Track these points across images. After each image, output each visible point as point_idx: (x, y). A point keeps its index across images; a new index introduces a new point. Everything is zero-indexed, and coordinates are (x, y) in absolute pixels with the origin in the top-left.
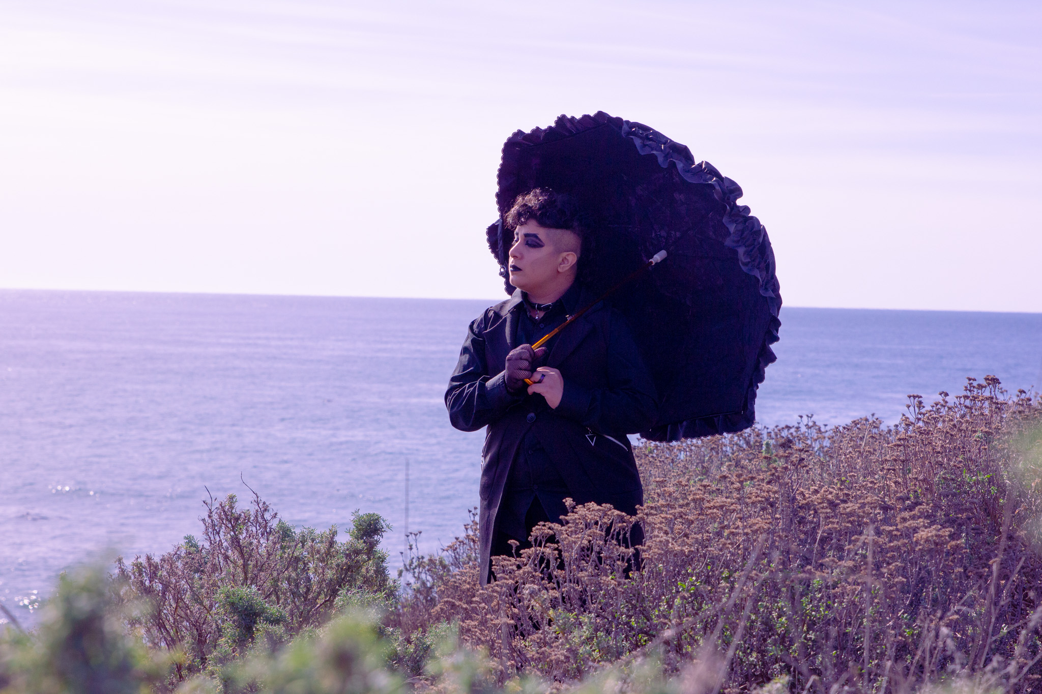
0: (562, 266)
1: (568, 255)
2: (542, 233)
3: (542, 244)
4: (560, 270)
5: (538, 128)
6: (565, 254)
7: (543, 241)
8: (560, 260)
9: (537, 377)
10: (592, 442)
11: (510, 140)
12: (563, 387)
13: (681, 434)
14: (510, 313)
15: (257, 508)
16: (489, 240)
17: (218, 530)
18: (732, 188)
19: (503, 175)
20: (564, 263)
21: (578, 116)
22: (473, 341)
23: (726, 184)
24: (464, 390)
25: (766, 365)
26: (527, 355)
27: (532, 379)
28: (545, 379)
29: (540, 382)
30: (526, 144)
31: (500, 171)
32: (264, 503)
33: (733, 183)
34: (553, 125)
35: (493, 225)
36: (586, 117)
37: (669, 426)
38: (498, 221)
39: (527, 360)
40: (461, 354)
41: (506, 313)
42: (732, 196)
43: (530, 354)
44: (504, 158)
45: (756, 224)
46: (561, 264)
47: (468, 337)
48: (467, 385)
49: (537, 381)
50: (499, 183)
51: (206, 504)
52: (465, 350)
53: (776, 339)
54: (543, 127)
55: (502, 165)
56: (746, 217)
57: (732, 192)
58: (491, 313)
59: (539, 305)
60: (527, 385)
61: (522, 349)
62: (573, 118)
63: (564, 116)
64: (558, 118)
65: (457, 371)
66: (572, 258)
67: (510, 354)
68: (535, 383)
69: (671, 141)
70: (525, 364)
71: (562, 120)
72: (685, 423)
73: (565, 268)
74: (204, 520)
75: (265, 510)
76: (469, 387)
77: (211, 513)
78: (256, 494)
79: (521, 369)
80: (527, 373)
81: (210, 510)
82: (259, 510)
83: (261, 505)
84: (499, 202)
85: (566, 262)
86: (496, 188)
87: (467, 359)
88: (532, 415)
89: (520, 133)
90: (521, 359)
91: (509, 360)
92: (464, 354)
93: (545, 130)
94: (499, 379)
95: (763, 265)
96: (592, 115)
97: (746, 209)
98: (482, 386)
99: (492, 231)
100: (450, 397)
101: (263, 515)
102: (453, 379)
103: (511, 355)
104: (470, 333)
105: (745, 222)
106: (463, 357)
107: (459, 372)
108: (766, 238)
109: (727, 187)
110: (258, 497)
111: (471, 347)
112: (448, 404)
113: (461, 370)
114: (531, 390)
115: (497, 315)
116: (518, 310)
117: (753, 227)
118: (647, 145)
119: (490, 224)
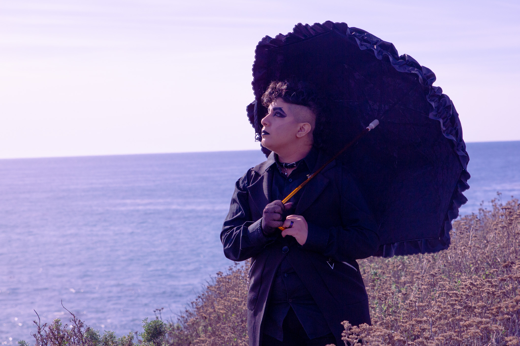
0: (300, 133)
1: (304, 125)
2: (285, 107)
3: (285, 115)
4: (298, 136)
5: (281, 34)
6: (302, 124)
7: (286, 113)
8: (299, 128)
9: (287, 224)
10: (332, 267)
11: (260, 43)
12: (307, 228)
13: (393, 254)
14: (267, 172)
15: (74, 325)
16: (249, 115)
17: (46, 342)
18: (429, 74)
19: (256, 69)
20: (302, 131)
21: (311, 24)
22: (239, 195)
23: (424, 72)
24: (232, 232)
25: (460, 206)
26: (279, 209)
27: (284, 226)
28: (294, 225)
29: (290, 227)
30: (273, 46)
31: (254, 66)
32: (79, 321)
33: (429, 70)
34: (292, 31)
35: (251, 104)
36: (317, 25)
37: (385, 246)
38: (254, 101)
39: (279, 213)
40: (231, 203)
41: (264, 172)
42: (429, 81)
43: (282, 209)
44: (256, 57)
45: (448, 101)
46: (299, 131)
47: (235, 191)
48: (235, 228)
49: (287, 227)
50: (254, 75)
51: (36, 323)
52: (234, 201)
53: (467, 187)
54: (285, 33)
55: (255, 62)
56: (439, 96)
57: (428, 77)
58: (253, 173)
59: (286, 164)
60: (281, 231)
61: (275, 204)
62: (307, 25)
63: (300, 25)
64: (296, 26)
65: (229, 217)
66: (308, 128)
67: (266, 207)
68: (286, 228)
69: (381, 40)
70: (278, 216)
71: (299, 28)
72: (396, 244)
73: (303, 134)
74: (35, 335)
75: (81, 326)
76: (237, 230)
77: (40, 329)
78: (73, 315)
79: (275, 220)
80: (279, 223)
81: (39, 327)
82: (76, 326)
83: (77, 323)
84: (254, 88)
85: (303, 130)
86: (252, 79)
87: (235, 208)
88: (286, 247)
89: (267, 38)
90: (275, 212)
91: (265, 212)
92: (233, 203)
93: (287, 36)
94: (257, 225)
95: (454, 132)
96: (321, 23)
97: (440, 89)
98: (246, 230)
99: (250, 108)
100: (223, 237)
101: (79, 330)
102: (226, 224)
103: (267, 209)
104: (236, 188)
105: (439, 100)
106: (233, 206)
107: (230, 218)
108: (454, 110)
109: (425, 74)
110: (74, 317)
111: (237, 199)
112: (223, 241)
113: (232, 216)
114: (284, 234)
115: (257, 174)
116: (272, 169)
117: (446, 103)
118: (364, 45)
119: (248, 104)
